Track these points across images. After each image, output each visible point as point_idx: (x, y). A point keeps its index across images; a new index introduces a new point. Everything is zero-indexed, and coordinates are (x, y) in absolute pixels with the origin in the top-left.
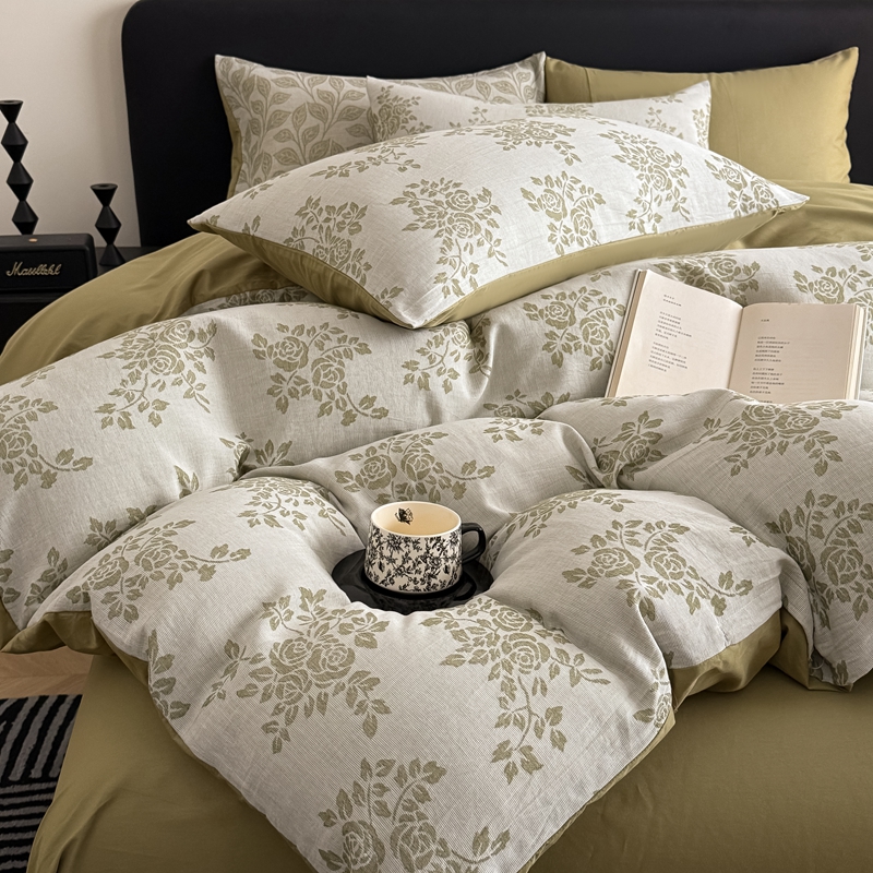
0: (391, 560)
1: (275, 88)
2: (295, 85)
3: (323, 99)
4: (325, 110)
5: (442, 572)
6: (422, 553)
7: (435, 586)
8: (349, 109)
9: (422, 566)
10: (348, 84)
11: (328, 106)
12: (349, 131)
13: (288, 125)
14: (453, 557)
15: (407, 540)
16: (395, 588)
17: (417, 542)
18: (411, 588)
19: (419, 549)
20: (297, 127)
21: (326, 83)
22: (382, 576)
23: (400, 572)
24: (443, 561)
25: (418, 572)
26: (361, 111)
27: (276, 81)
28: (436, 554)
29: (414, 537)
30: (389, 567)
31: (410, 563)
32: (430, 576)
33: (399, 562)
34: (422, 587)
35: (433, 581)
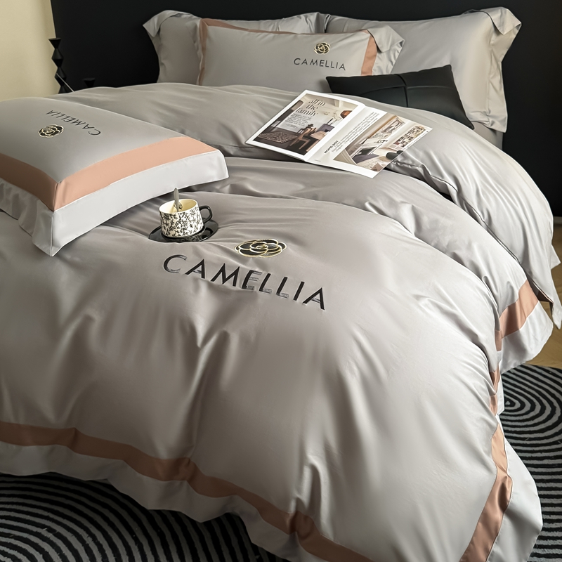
0: (167, 225)
5: (189, 227)
6: (178, 220)
7: (187, 233)
9: (180, 225)
14: (194, 220)
15: (171, 215)
16: (170, 236)
17: (175, 215)
18: (177, 234)
19: (176, 218)
22: (166, 232)
23: (171, 229)
24: (189, 222)
25: (178, 228)
28: (185, 220)
29: (173, 214)
30: (167, 227)
31: (174, 225)
32: (184, 229)
33: (170, 225)
34: (182, 234)
35: (186, 231)
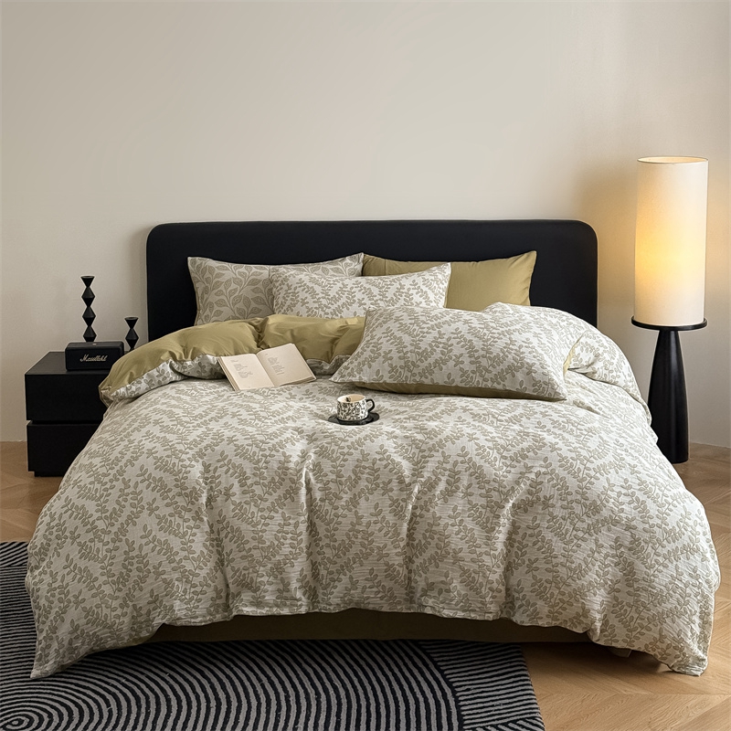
1: (217, 271)
2: (227, 269)
3: (241, 275)
4: (241, 281)
8: (253, 280)
10: (254, 268)
11: (243, 279)
12: (253, 290)
13: (222, 288)
20: (226, 289)
21: (243, 268)
26: (260, 281)
27: (217, 268)
